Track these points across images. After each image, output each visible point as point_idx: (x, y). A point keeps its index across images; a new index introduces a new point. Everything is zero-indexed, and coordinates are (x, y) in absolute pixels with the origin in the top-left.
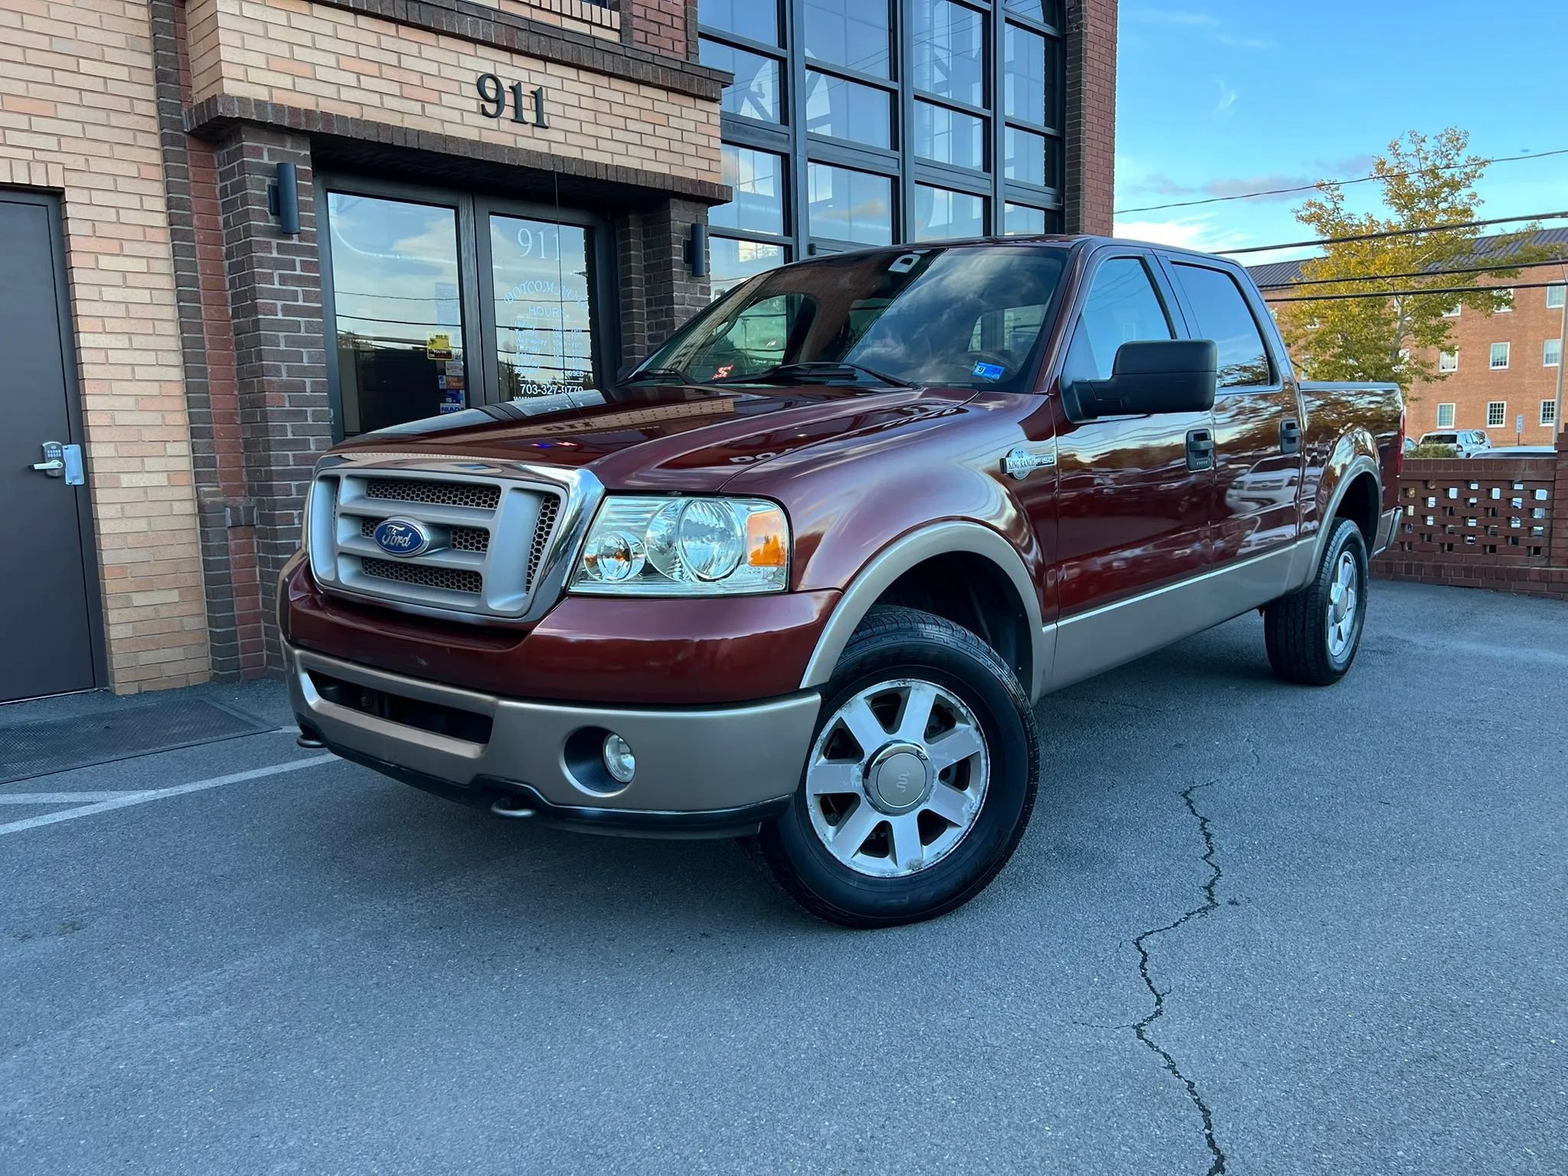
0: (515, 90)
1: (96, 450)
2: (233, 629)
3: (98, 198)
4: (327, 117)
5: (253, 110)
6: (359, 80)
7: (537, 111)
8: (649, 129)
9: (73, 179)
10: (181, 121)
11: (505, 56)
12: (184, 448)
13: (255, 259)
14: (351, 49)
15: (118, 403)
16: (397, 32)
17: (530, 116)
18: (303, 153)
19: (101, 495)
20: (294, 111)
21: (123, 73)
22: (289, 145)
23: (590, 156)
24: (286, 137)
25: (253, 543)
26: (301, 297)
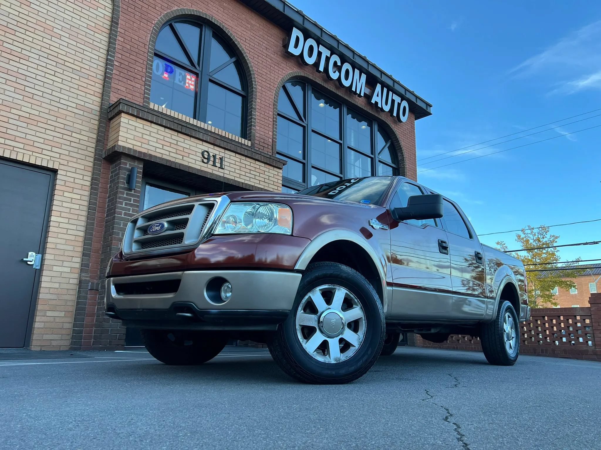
0: (214, 157)
1: (47, 256)
2: (82, 329)
3: (69, 174)
4: (150, 155)
5: (127, 150)
6: (163, 147)
7: (221, 163)
8: (258, 174)
9: (62, 167)
10: (102, 155)
11: (212, 146)
12: (79, 260)
13: (118, 196)
14: (162, 138)
15: (58, 241)
16: (178, 135)
17: (218, 165)
18: (140, 166)
19: (45, 273)
20: (140, 152)
21: (86, 138)
22: (136, 163)
23: (237, 180)
24: (136, 161)
25: (97, 297)
26: (132, 201)
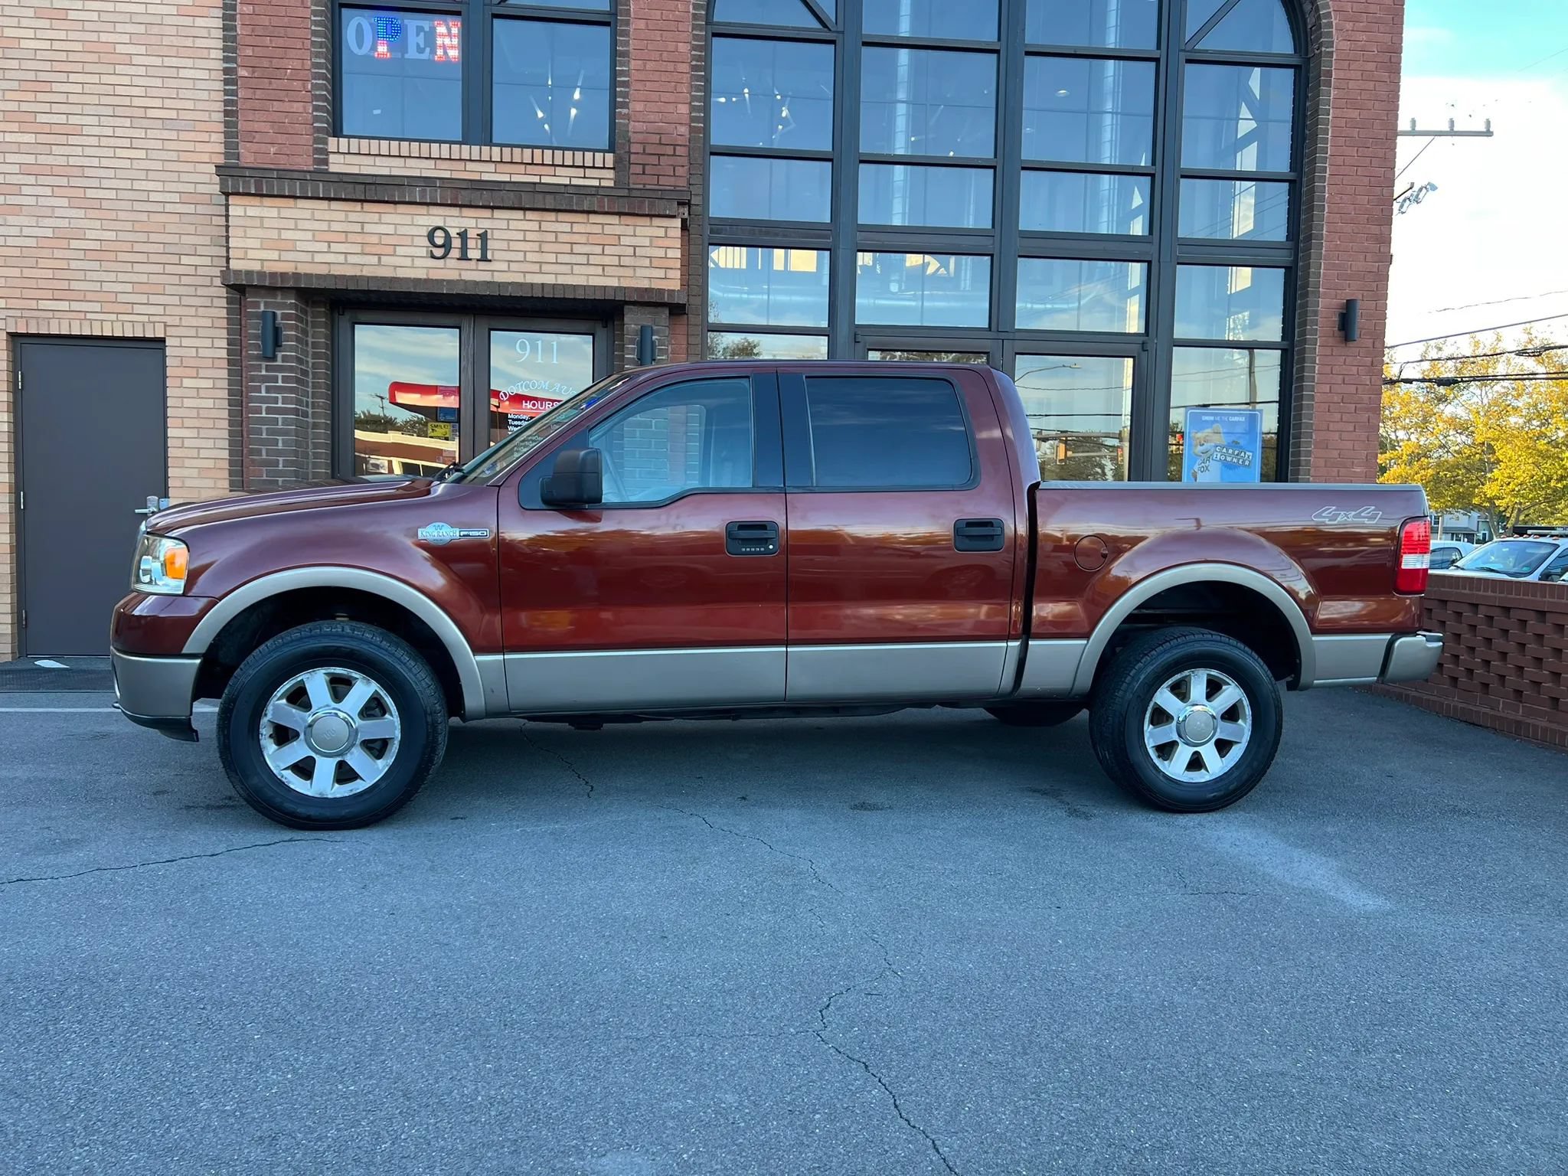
0: (463, 235)
6: (329, 247)
7: (482, 249)
8: (597, 249)
9: (170, 331)
11: (453, 211)
14: (324, 226)
16: (362, 208)
17: (474, 253)
18: (289, 302)
20: (273, 275)
21: (207, 261)
22: (279, 297)
24: (273, 292)
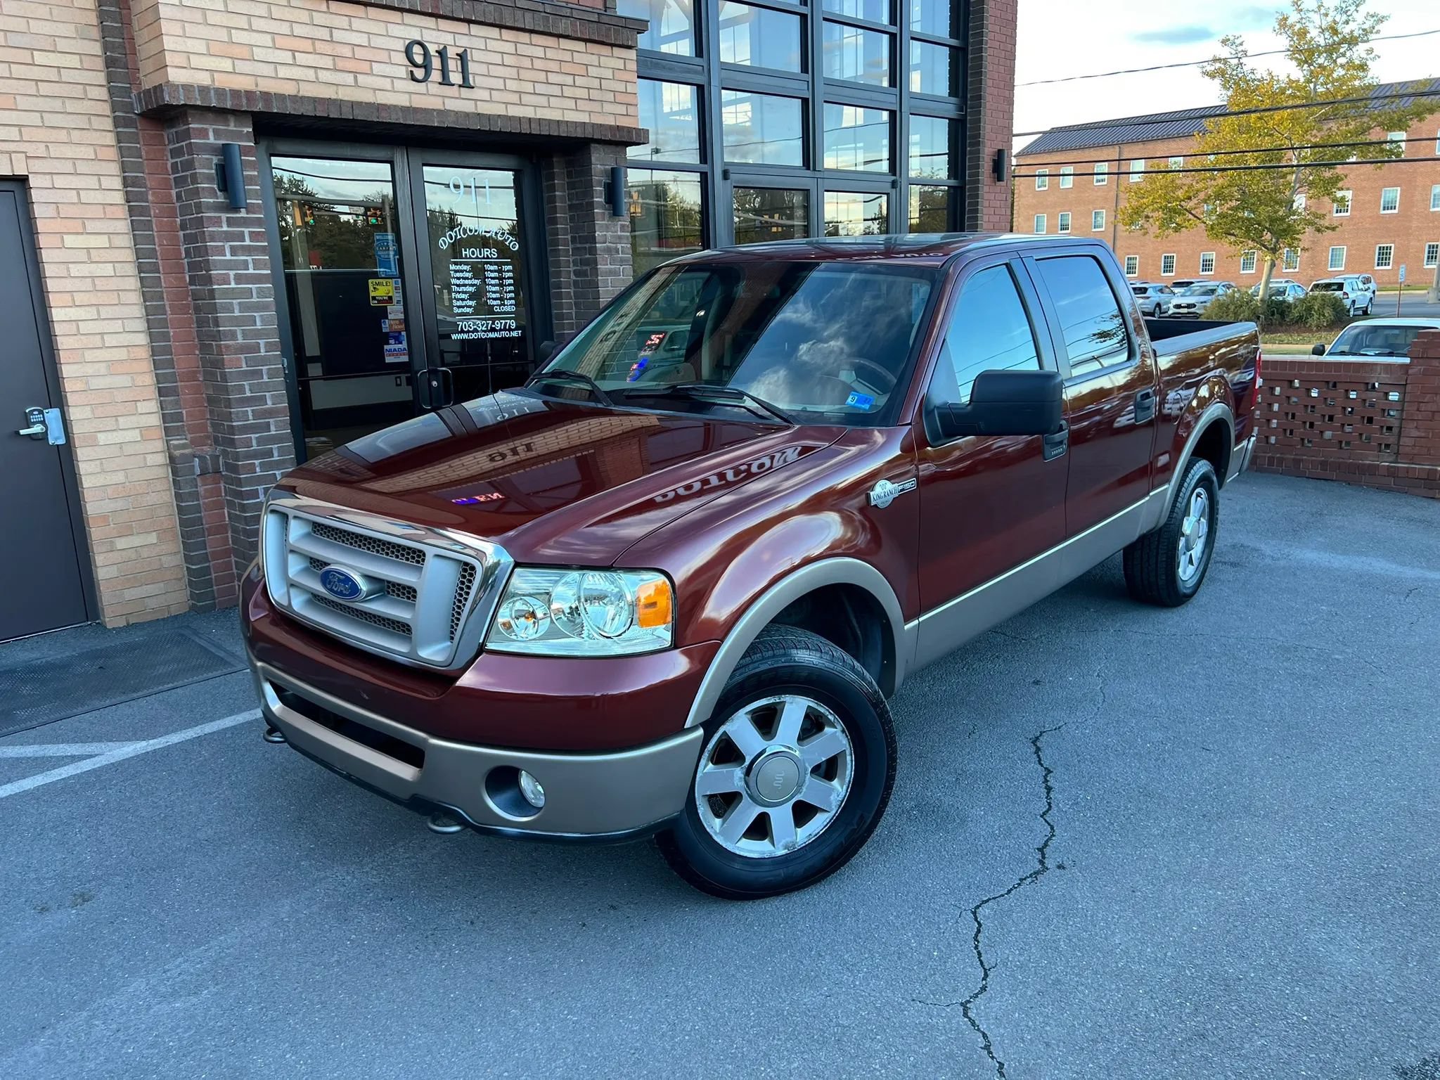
0: (442, 54)
1: (74, 414)
2: (207, 564)
3: (60, 182)
4: (266, 96)
5: (197, 97)
6: (294, 58)
7: (463, 72)
8: (569, 80)
9: (36, 166)
10: (132, 104)
11: (430, 22)
12: (153, 406)
13: (206, 234)
14: (285, 29)
15: (89, 369)
16: (328, 7)
17: (456, 78)
18: (245, 130)
19: (82, 453)
20: (235, 93)
21: (74, 61)
22: (232, 124)
23: (514, 111)
24: (229, 116)
25: (220, 488)
26: (251, 266)
